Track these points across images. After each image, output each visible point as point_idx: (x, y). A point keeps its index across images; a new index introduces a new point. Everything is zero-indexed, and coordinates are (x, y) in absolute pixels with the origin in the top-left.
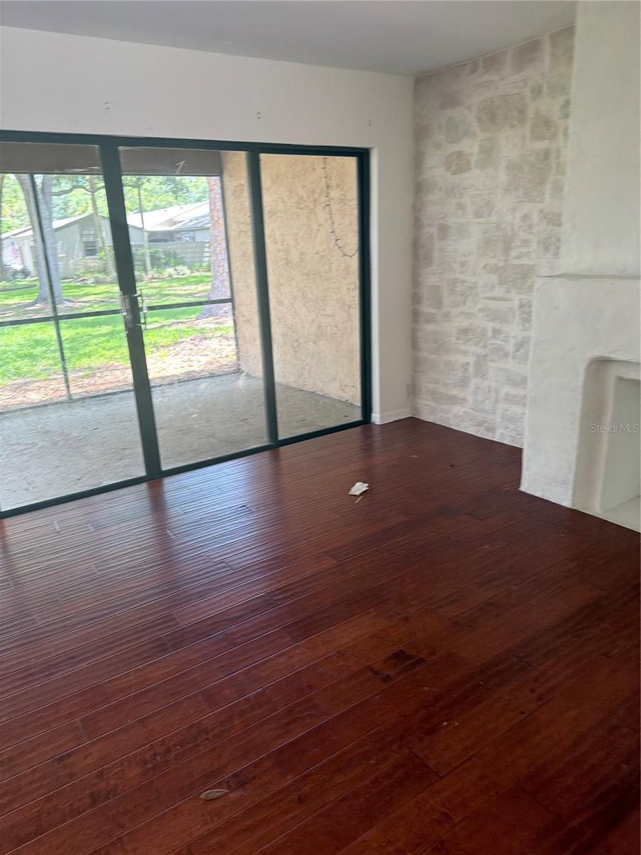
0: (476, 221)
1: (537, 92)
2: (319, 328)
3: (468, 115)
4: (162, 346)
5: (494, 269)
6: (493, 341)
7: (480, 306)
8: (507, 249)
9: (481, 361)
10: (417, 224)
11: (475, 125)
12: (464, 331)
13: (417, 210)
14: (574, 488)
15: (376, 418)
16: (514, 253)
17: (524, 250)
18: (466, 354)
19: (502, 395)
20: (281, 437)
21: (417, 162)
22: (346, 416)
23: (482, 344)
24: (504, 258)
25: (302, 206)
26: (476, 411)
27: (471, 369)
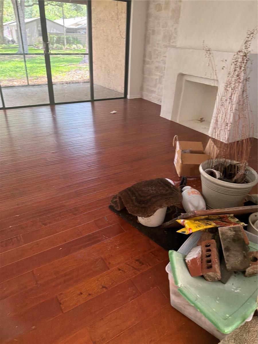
0: (163, 29)
2: (116, 66)
7: (161, 59)
8: (170, 40)
10: (146, 29)
12: (157, 68)
15: (128, 97)
16: (172, 41)
18: (157, 76)
20: (95, 99)
21: (148, 6)
23: (161, 72)
24: (169, 43)
25: (113, 19)
26: (159, 96)
27: (158, 80)
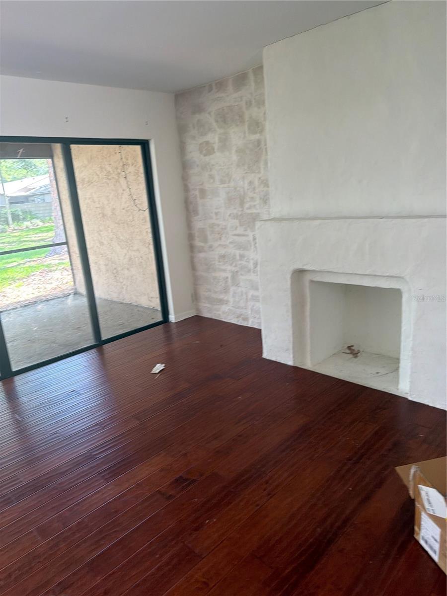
0: (222, 186)
1: (249, 104)
2: (130, 259)
3: (209, 118)
4: (18, 279)
5: (236, 217)
6: (240, 262)
7: (230, 240)
8: (242, 204)
9: (235, 275)
10: (186, 189)
11: (214, 124)
12: (223, 257)
13: (185, 179)
14: (294, 353)
15: (172, 318)
16: (247, 205)
17: (252, 204)
18: (225, 272)
19: (250, 297)
20: (104, 338)
21: (182, 148)
22: (153, 319)
23: (234, 264)
24: (240, 209)
25: (109, 177)
26: (236, 308)
27: (230, 280)
